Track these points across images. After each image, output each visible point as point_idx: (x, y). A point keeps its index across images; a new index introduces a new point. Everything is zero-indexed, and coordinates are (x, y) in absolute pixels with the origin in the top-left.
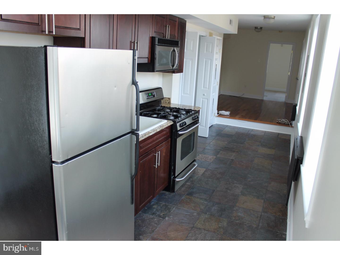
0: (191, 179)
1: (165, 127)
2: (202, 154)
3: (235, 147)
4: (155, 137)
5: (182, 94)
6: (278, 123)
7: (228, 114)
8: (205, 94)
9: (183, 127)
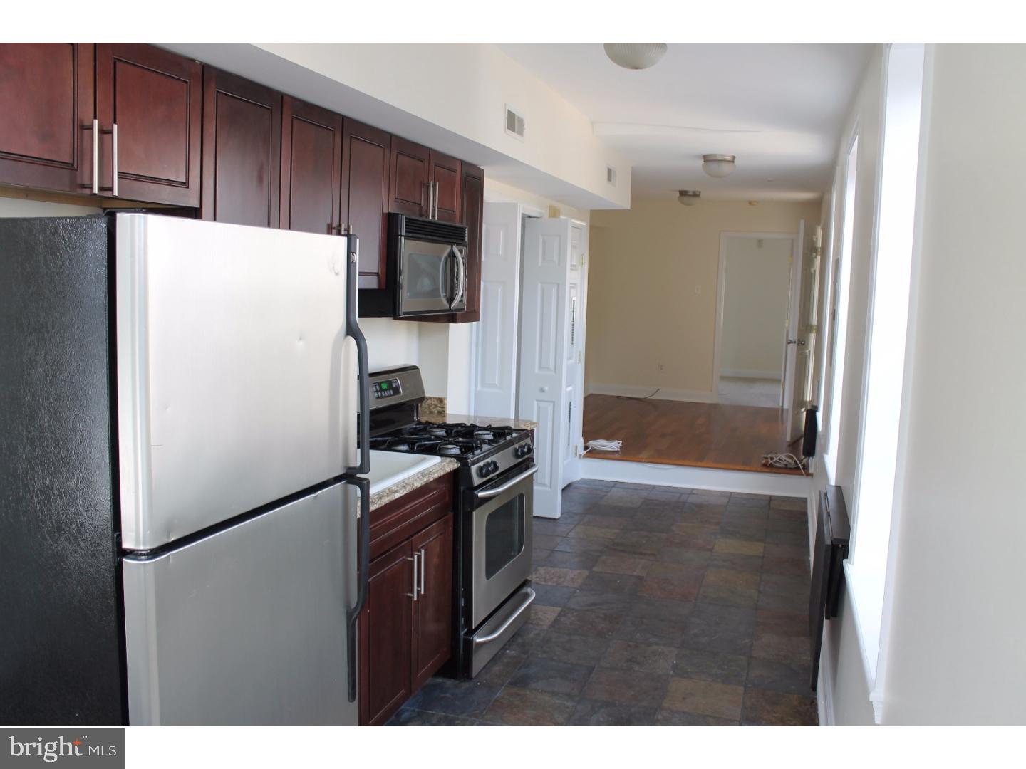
0: (520, 640)
1: (436, 476)
2: (545, 568)
3: (644, 542)
4: (409, 506)
5: (479, 388)
6: (765, 465)
7: (617, 449)
8: (546, 388)
9: (488, 478)
